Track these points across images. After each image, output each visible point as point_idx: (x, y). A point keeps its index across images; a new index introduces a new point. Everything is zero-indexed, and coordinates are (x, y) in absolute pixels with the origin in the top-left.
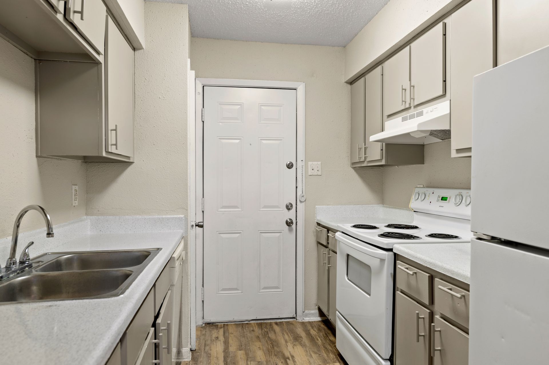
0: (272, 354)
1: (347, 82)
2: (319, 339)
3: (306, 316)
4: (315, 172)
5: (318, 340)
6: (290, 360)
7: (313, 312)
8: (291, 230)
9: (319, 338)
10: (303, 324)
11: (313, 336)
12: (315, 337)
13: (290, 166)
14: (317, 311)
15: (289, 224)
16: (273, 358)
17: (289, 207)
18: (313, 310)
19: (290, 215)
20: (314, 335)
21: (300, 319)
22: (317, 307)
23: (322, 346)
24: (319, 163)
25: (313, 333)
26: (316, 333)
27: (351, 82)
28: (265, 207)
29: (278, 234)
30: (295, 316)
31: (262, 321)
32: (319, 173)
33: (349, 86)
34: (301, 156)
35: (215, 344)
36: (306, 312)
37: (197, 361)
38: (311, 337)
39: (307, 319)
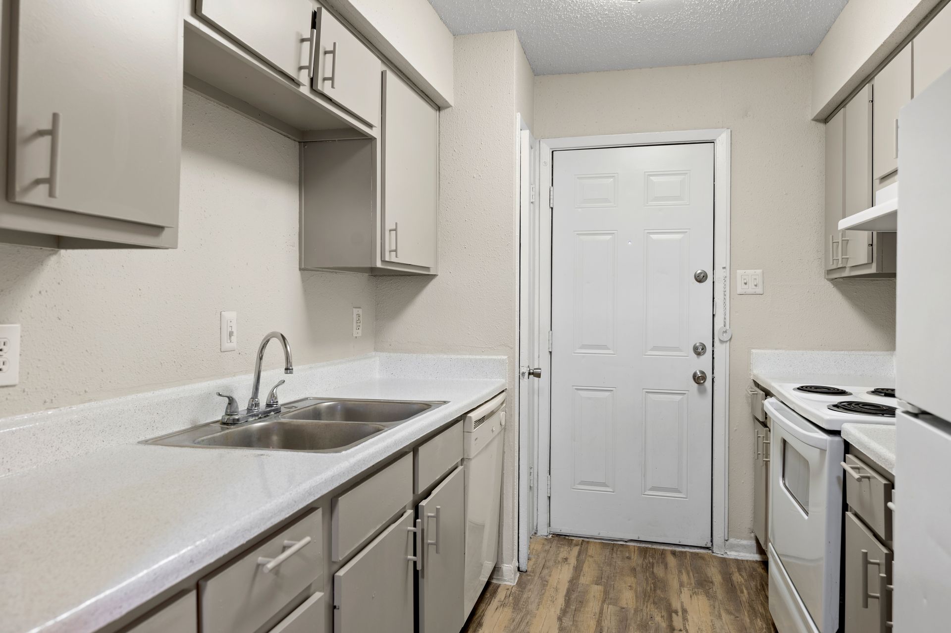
0: (649, 600)
1: (817, 120)
2: (745, 591)
3: (732, 547)
4: (750, 289)
5: (742, 592)
6: (677, 615)
7: (744, 542)
8: (702, 391)
9: (747, 589)
10: (724, 561)
11: (736, 584)
12: (737, 587)
13: (701, 278)
14: (754, 543)
15: (699, 379)
16: (649, 606)
17: (699, 351)
18: (745, 539)
19: (703, 364)
20: (738, 582)
21: (718, 552)
22: (753, 535)
23: (747, 605)
24: (759, 271)
25: (737, 579)
26: (742, 580)
27: (825, 118)
28: (655, 348)
29: (679, 397)
30: (709, 545)
31: (650, 546)
32: (759, 290)
33: (821, 126)
34: (722, 259)
35: (559, 568)
36: (732, 541)
37: (524, 588)
38: (730, 585)
39: (732, 555)
